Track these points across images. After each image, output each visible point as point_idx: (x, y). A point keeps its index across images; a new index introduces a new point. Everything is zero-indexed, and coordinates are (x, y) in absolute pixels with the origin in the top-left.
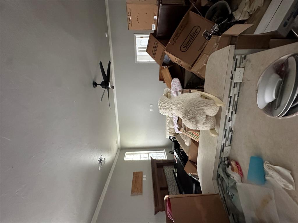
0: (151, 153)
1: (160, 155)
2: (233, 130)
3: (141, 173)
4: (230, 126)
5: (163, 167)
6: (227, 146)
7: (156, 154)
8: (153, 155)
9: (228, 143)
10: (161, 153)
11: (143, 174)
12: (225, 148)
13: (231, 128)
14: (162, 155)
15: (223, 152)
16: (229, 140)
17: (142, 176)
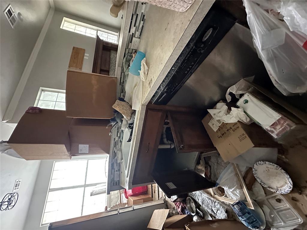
0: (100, 31)
1: (111, 38)
2: (145, 19)
3: (84, 51)
4: (143, 11)
5: (110, 51)
6: (136, 37)
7: (107, 34)
8: (102, 33)
9: (138, 34)
10: (114, 35)
11: (86, 51)
12: (134, 38)
13: (144, 16)
14: (114, 38)
15: (131, 42)
16: (140, 31)
17: (84, 54)
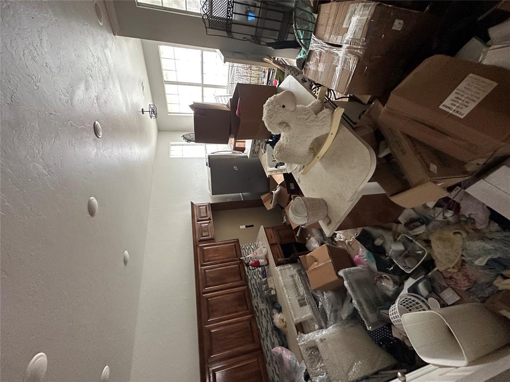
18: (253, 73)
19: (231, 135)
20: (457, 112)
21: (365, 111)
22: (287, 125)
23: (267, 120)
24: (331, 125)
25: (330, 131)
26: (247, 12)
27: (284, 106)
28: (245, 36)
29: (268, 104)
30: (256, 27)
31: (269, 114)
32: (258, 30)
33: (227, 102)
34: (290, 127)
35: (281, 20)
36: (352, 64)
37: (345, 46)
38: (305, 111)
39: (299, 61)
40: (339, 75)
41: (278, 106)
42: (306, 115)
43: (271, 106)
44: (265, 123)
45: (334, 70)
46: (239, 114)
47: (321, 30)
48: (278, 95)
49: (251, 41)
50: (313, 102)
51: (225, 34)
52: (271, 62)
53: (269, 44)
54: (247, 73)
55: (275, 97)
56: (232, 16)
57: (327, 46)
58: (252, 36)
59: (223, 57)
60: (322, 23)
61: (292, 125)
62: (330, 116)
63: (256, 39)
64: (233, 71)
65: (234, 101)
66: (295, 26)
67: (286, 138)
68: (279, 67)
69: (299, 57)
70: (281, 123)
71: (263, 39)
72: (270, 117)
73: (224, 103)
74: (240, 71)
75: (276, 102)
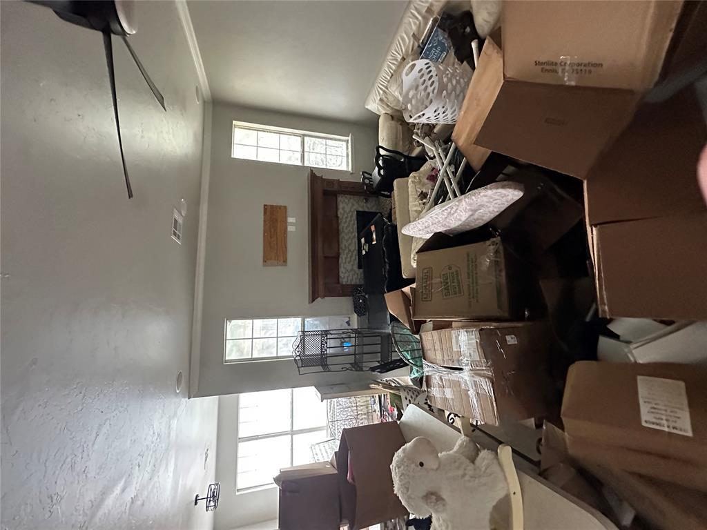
0: (309, 136)
3: (284, 210)
5: (336, 197)
7: (324, 141)
8: (314, 143)
10: (339, 140)
14: (339, 152)
17: (286, 220)
18: (359, 401)
19: (344, 521)
20: (674, 428)
21: (540, 440)
22: (439, 499)
23: (402, 493)
24: (506, 479)
25: (508, 490)
26: (342, 343)
27: (422, 464)
28: (343, 366)
29: (397, 465)
30: (355, 354)
31: (403, 482)
32: (357, 356)
33: (331, 457)
34: (443, 499)
35: (380, 342)
36: (486, 386)
37: (467, 368)
38: (455, 462)
39: (413, 380)
40: (477, 401)
41: (413, 466)
42: (458, 468)
43: (402, 467)
44: (400, 498)
45: (468, 396)
46: (353, 479)
47: (430, 354)
48: (408, 445)
49: (351, 370)
50: (459, 442)
51: (320, 369)
52: (380, 387)
53: (373, 369)
54: (351, 403)
55: (404, 450)
56: (326, 351)
57: (444, 369)
58: (351, 364)
59: (319, 395)
60: (429, 348)
61: (445, 494)
62: (495, 461)
63: (357, 366)
64: (332, 405)
65: (341, 456)
66: (399, 349)
67: (444, 521)
68: (392, 391)
69: (413, 376)
70: (427, 494)
71: (364, 364)
72: (406, 487)
73: (327, 460)
74: (341, 403)
75: (409, 459)
